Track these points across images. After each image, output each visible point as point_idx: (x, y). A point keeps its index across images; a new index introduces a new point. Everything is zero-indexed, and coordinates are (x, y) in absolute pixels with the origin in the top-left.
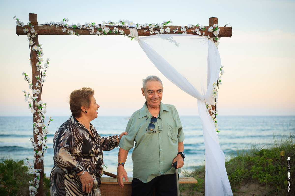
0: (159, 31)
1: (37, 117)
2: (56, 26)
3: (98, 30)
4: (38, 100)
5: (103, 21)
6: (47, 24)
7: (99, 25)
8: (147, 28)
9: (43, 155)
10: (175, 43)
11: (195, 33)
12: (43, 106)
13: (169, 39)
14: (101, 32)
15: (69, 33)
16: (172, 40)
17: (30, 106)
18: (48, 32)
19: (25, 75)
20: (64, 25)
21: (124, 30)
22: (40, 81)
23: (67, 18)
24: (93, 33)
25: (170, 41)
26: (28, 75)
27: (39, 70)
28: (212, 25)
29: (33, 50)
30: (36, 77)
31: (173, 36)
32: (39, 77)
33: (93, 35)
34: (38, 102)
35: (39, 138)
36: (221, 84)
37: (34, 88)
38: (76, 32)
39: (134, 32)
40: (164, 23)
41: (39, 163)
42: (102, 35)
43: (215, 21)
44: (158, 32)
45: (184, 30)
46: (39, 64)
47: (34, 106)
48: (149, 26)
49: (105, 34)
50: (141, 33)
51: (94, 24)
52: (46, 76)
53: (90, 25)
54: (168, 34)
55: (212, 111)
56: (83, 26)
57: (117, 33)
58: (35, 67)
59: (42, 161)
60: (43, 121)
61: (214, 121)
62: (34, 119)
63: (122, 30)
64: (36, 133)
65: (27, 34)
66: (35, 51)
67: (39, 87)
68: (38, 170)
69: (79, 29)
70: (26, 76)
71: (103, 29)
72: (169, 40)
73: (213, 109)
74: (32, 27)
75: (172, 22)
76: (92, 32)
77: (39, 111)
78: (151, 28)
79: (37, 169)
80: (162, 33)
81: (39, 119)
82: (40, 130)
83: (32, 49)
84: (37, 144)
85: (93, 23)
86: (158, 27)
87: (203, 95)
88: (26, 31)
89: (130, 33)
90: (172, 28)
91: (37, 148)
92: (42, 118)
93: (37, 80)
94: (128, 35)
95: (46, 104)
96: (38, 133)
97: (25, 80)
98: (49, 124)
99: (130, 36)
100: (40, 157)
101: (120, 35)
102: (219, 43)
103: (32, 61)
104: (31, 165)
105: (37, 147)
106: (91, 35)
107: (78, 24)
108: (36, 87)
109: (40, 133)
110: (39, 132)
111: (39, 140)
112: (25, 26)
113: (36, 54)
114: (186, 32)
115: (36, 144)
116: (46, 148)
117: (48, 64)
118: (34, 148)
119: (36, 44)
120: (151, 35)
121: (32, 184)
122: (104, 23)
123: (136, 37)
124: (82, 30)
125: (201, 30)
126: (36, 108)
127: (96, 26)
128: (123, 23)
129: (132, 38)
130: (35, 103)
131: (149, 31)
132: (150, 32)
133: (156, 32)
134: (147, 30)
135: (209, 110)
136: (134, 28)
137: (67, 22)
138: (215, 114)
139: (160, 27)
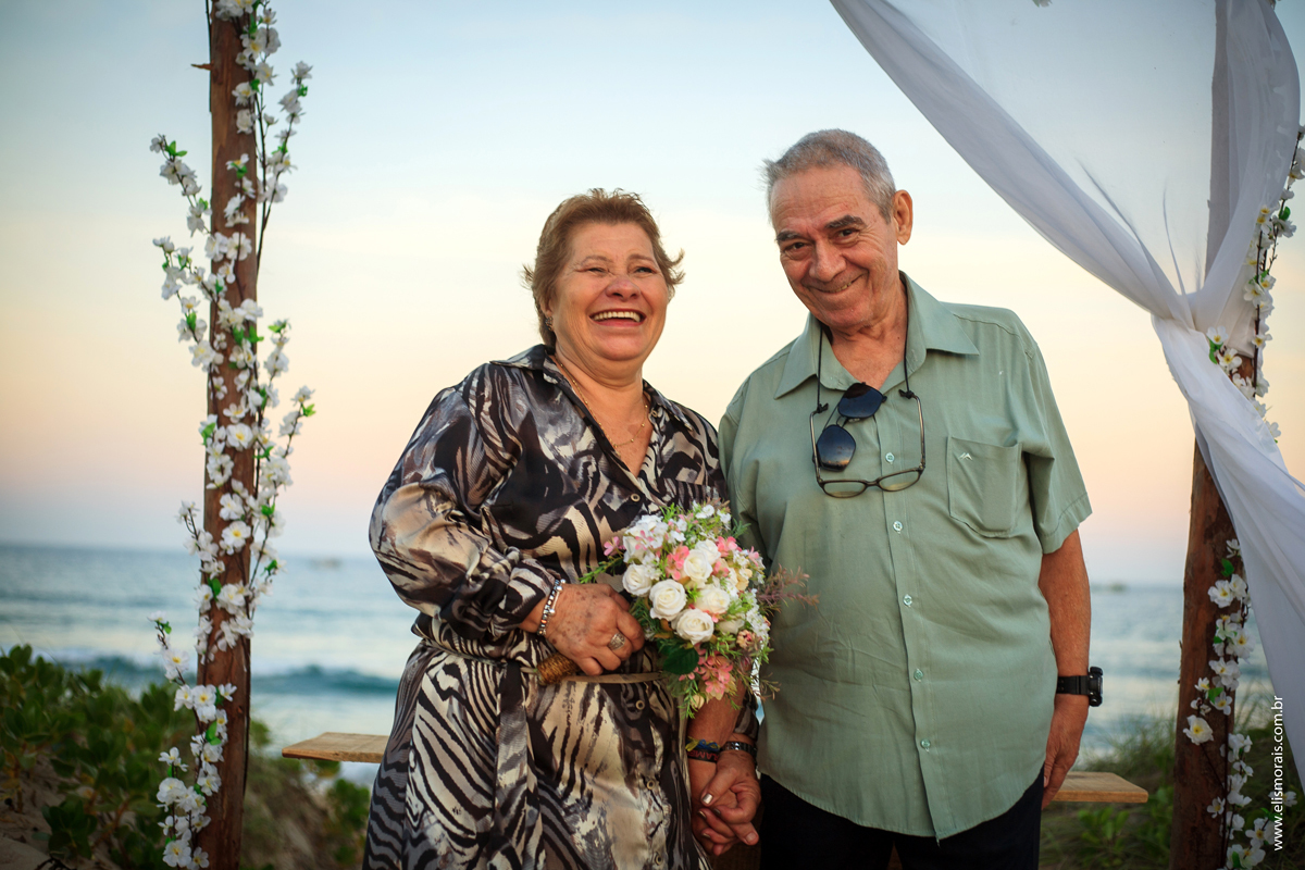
1: (224, 389)
4: (238, 297)
9: (251, 606)
12: (262, 329)
17: (193, 328)
19: (168, 150)
22: (255, 186)
26: (184, 153)
27: (246, 129)
29: (219, 14)
32: (247, 164)
34: (235, 304)
35: (230, 507)
37: (219, 225)
41: (224, 649)
46: (252, 96)
47: (215, 328)
52: (288, 165)
58: (230, 107)
59: (244, 643)
60: (261, 417)
62: (212, 403)
64: (213, 482)
66: (235, 22)
67: (246, 221)
68: (218, 694)
70: (173, 156)
77: (238, 357)
79: (211, 688)
81: (238, 404)
82: (241, 467)
84: (221, 543)
91: (216, 564)
92: (255, 398)
93: (237, 184)
95: (282, 325)
96: (228, 483)
97: (168, 176)
98: (291, 436)
100: (234, 616)
103: (214, 80)
104: (180, 664)
105: (218, 558)
108: (230, 224)
109: (241, 484)
110: (234, 475)
111: (230, 522)
113: (234, 37)
115: (212, 542)
116: (269, 569)
117: (304, 95)
118: (203, 563)
121: (175, 768)
126: (221, 337)
130: (221, 311)
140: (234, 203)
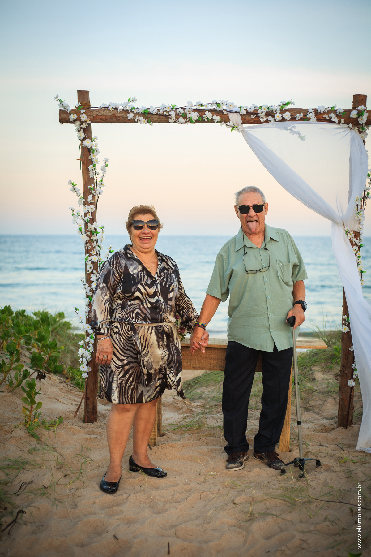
0: (273, 116)
1: (90, 246)
2: (119, 110)
3: (181, 116)
4: (92, 222)
5: (188, 103)
6: (104, 107)
7: (183, 109)
8: (255, 112)
10: (298, 135)
11: (330, 121)
12: (99, 230)
13: (290, 129)
14: (185, 120)
15: (137, 121)
16: (294, 131)
17: (81, 231)
18: (107, 119)
19: (72, 184)
20: (131, 108)
21: (220, 115)
22: (95, 193)
23: (135, 97)
24: (174, 121)
25: (290, 133)
26: (76, 185)
27: (92, 177)
28: (357, 106)
29: (83, 146)
30: (89, 187)
31: (295, 125)
32: (93, 187)
33: (173, 123)
34: (92, 224)
35: (93, 278)
36: (370, 199)
37: (86, 203)
38: (148, 119)
39: (235, 119)
40: (282, 105)
42: (188, 123)
43: (362, 100)
44: (272, 118)
45: (312, 115)
46: (93, 168)
47: (86, 231)
48: (259, 109)
49: (191, 121)
50: (246, 121)
51: (175, 107)
52: (103, 185)
53: (168, 108)
54: (287, 122)
55: (354, 240)
56: (159, 109)
57: (210, 121)
58: (87, 171)
60: (99, 253)
61: (357, 256)
62: (87, 251)
63: (217, 116)
64: (88, 271)
65: (75, 122)
66: (87, 148)
67: (93, 201)
69: (153, 114)
70: (74, 186)
71: (188, 114)
72: (289, 131)
73: (356, 237)
74: (83, 111)
75: (293, 103)
76: (172, 119)
77: (93, 238)
78: (261, 113)
80: (278, 121)
81: (94, 250)
82: (95, 266)
83: (82, 144)
84: (91, 287)
85: (173, 104)
86: (273, 110)
87: (341, 215)
88: (74, 118)
89: (229, 120)
90: (294, 112)
91: (90, 292)
92: (98, 248)
93: (91, 192)
94: (226, 123)
95: (103, 227)
96: (92, 271)
97: (73, 191)
99: (229, 125)
101: (214, 123)
102: (367, 135)
103: (83, 163)
104: (82, 319)
106: (171, 123)
107: (151, 107)
108: (89, 203)
109: (95, 271)
110: (94, 269)
111: (93, 281)
112: (72, 110)
113: (88, 153)
114: (316, 118)
115: (89, 287)
117: (107, 167)
118: (86, 292)
119: (88, 138)
120: (261, 123)
121: (82, 346)
122: (190, 104)
123: (238, 126)
124: (157, 116)
125: (339, 115)
126: (88, 233)
127: (177, 109)
128: (218, 105)
129: (233, 128)
130: (88, 226)
131: (259, 117)
132: (260, 119)
133: (270, 118)
134: (255, 116)
135: (350, 238)
136: (235, 112)
137: (135, 103)
138: (359, 245)
139: (276, 111)
140: (90, 197)
